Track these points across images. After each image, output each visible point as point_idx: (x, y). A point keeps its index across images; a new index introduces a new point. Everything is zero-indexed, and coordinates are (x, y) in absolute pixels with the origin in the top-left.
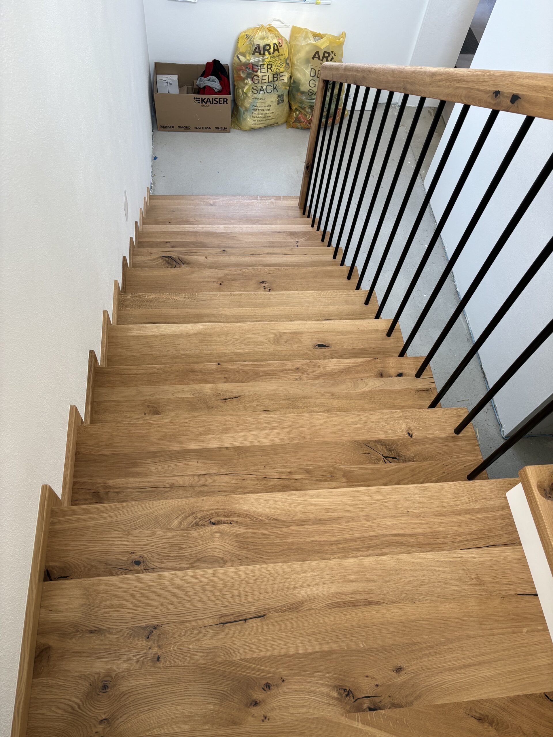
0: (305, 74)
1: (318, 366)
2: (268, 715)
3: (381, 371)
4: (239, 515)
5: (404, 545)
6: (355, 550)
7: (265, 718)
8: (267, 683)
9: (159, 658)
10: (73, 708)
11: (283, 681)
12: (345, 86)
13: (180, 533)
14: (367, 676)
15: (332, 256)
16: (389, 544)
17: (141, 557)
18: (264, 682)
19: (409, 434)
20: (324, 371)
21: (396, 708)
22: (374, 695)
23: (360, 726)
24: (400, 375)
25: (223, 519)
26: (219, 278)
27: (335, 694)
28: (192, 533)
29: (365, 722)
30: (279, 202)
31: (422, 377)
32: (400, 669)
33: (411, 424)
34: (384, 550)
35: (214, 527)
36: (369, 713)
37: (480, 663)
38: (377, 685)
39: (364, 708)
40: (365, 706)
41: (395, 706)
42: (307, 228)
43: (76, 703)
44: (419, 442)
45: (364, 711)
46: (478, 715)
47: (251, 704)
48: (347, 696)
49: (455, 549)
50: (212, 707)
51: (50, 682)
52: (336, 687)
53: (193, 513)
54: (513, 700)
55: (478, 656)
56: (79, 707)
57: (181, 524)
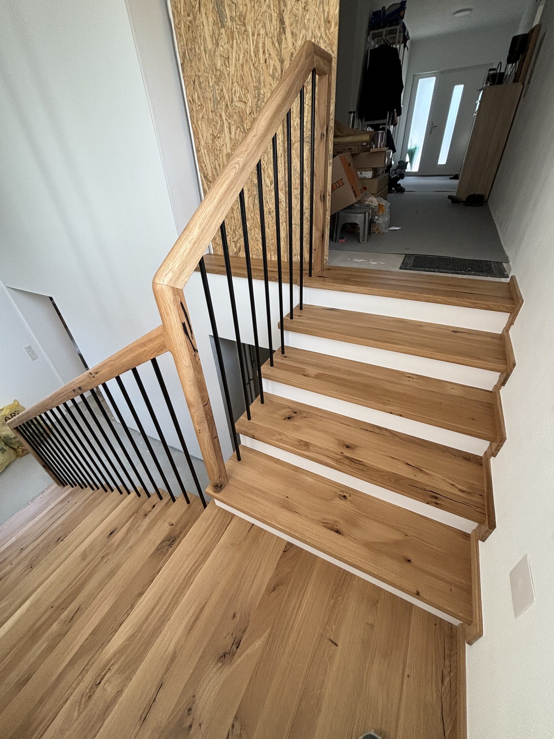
0: (7, 430)
1: (113, 544)
2: (200, 722)
4: (111, 660)
5: (197, 568)
6: (179, 597)
7: (200, 725)
8: (188, 709)
11: (194, 696)
12: (38, 418)
13: (83, 715)
14: (226, 637)
15: (92, 490)
16: (191, 575)
18: (187, 711)
19: (171, 525)
20: (117, 543)
22: (234, 640)
23: (239, 660)
24: (154, 506)
25: (103, 673)
26: (28, 565)
28: (91, 704)
29: (239, 656)
30: (45, 493)
31: (163, 497)
32: (234, 614)
33: (169, 520)
34: (191, 581)
35: (101, 684)
36: (238, 650)
37: (258, 570)
38: (232, 634)
40: (235, 649)
41: (244, 631)
42: (71, 489)
44: (178, 523)
45: (236, 652)
46: (272, 589)
47: (189, 730)
48: (225, 657)
49: (216, 545)
52: (218, 661)
53: (83, 695)
54: (277, 568)
55: (254, 570)
57: (80, 710)
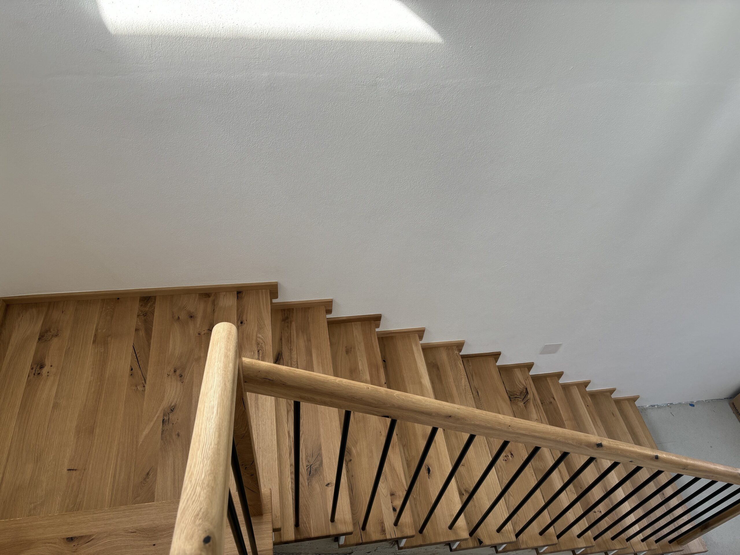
2: (170, 377)
3: (396, 494)
7: (168, 375)
8: (182, 376)
9: (200, 334)
10: (185, 307)
11: (182, 382)
13: (254, 338)
14: (178, 419)
17: (245, 323)
18: (183, 375)
19: (329, 484)
21: (162, 432)
22: (169, 422)
25: (261, 355)
27: (173, 404)
28: (254, 342)
29: (159, 417)
32: (179, 436)
35: (257, 352)
36: (162, 419)
38: (173, 424)
39: (165, 417)
40: (165, 418)
41: (163, 431)
43: (187, 308)
45: (163, 417)
47: (175, 369)
48: (171, 410)
50: (177, 354)
51: (196, 299)
52: (176, 405)
56: (185, 309)
57: (259, 338)
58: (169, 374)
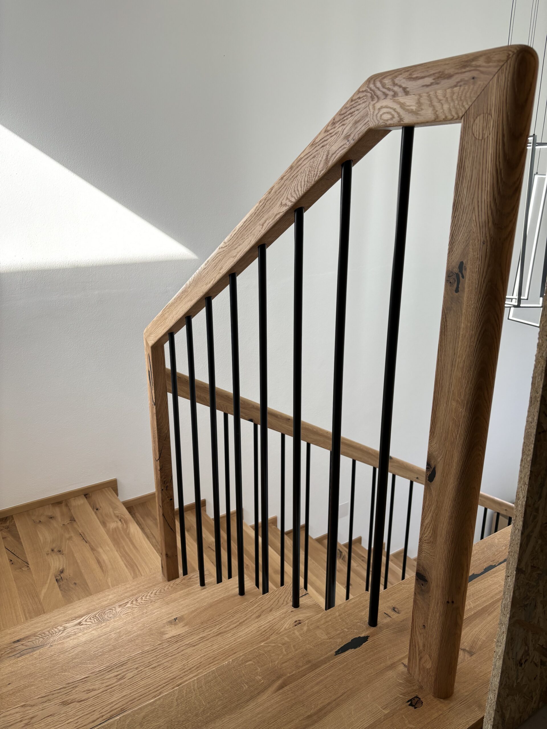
8: (61, 551)
11: (63, 555)
17: (99, 509)
22: (63, 579)
23: (51, 580)
27: (60, 569)
32: (76, 584)
36: (55, 580)
38: (67, 579)
39: (57, 578)
41: (59, 586)
47: (52, 549)
48: (61, 572)
50: (49, 541)
52: (64, 568)
58: (47, 553)
